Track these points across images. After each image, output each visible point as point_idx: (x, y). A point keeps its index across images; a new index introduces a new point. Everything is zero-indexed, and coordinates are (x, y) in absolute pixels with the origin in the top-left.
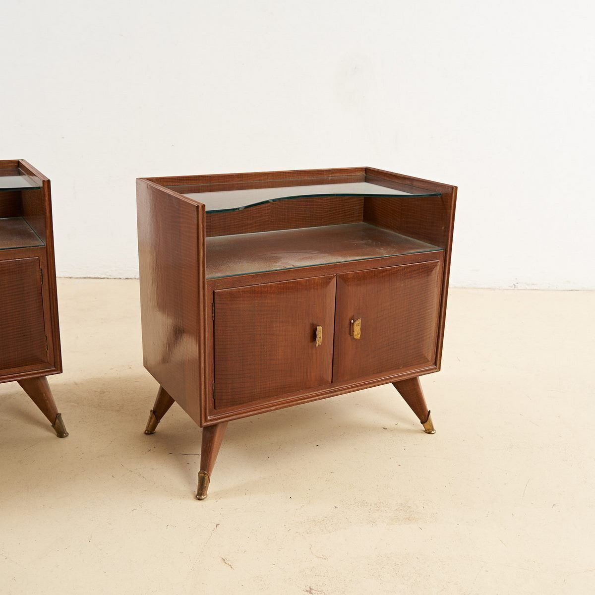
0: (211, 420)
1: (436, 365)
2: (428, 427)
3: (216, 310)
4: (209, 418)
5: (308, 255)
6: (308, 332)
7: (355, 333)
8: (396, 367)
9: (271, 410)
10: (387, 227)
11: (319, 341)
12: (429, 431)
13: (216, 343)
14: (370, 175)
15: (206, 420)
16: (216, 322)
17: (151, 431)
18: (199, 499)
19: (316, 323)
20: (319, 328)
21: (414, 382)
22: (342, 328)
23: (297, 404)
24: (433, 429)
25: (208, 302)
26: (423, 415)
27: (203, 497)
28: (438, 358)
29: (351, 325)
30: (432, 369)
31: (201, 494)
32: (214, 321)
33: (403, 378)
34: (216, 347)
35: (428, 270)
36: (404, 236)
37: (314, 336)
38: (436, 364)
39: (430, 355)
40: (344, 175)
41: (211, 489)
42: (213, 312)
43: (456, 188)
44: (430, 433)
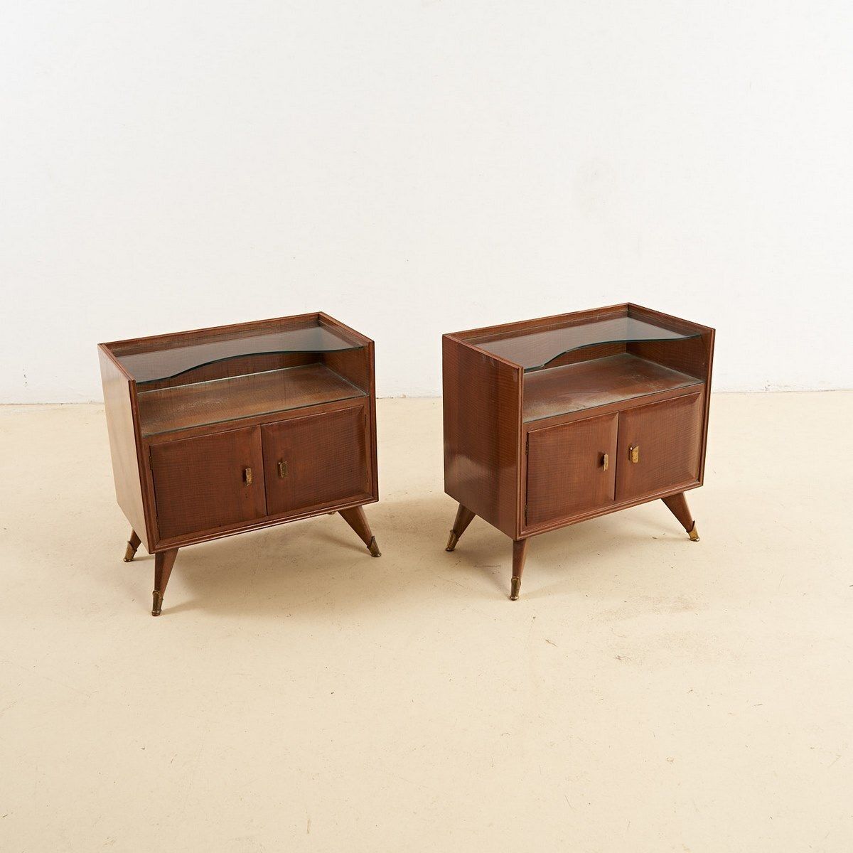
0: (524, 535)
1: (699, 481)
2: (693, 536)
3: (530, 447)
4: (522, 533)
5: (592, 395)
6: (596, 459)
7: (634, 458)
8: (667, 485)
9: (568, 525)
10: (650, 358)
11: (606, 467)
12: (694, 539)
13: (529, 472)
14: (632, 311)
15: (520, 535)
16: (529, 457)
17: (451, 549)
18: (513, 600)
19: (603, 452)
20: (606, 456)
21: (680, 497)
22: (623, 454)
23: (587, 519)
24: (698, 537)
25: (524, 440)
26: (689, 525)
27: (516, 598)
28: (702, 475)
29: (630, 452)
30: (696, 485)
31: (514, 596)
32: (527, 456)
33: (672, 493)
34: (529, 476)
35: (692, 400)
36: (667, 369)
37: (601, 462)
38: (700, 479)
39: (694, 472)
40: (610, 313)
41: (522, 591)
42: (527, 448)
43: (715, 330)
44: (695, 540)
